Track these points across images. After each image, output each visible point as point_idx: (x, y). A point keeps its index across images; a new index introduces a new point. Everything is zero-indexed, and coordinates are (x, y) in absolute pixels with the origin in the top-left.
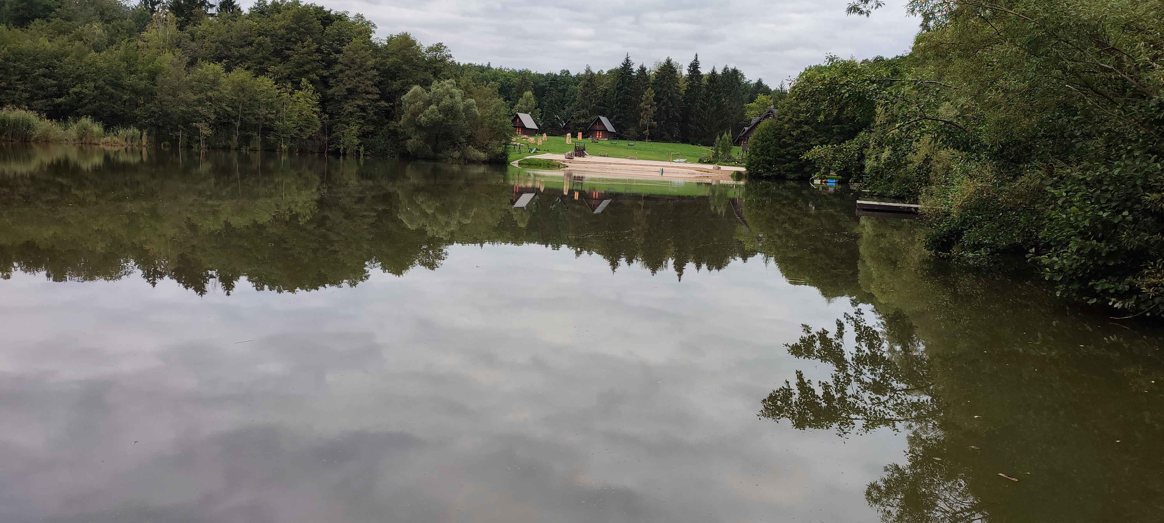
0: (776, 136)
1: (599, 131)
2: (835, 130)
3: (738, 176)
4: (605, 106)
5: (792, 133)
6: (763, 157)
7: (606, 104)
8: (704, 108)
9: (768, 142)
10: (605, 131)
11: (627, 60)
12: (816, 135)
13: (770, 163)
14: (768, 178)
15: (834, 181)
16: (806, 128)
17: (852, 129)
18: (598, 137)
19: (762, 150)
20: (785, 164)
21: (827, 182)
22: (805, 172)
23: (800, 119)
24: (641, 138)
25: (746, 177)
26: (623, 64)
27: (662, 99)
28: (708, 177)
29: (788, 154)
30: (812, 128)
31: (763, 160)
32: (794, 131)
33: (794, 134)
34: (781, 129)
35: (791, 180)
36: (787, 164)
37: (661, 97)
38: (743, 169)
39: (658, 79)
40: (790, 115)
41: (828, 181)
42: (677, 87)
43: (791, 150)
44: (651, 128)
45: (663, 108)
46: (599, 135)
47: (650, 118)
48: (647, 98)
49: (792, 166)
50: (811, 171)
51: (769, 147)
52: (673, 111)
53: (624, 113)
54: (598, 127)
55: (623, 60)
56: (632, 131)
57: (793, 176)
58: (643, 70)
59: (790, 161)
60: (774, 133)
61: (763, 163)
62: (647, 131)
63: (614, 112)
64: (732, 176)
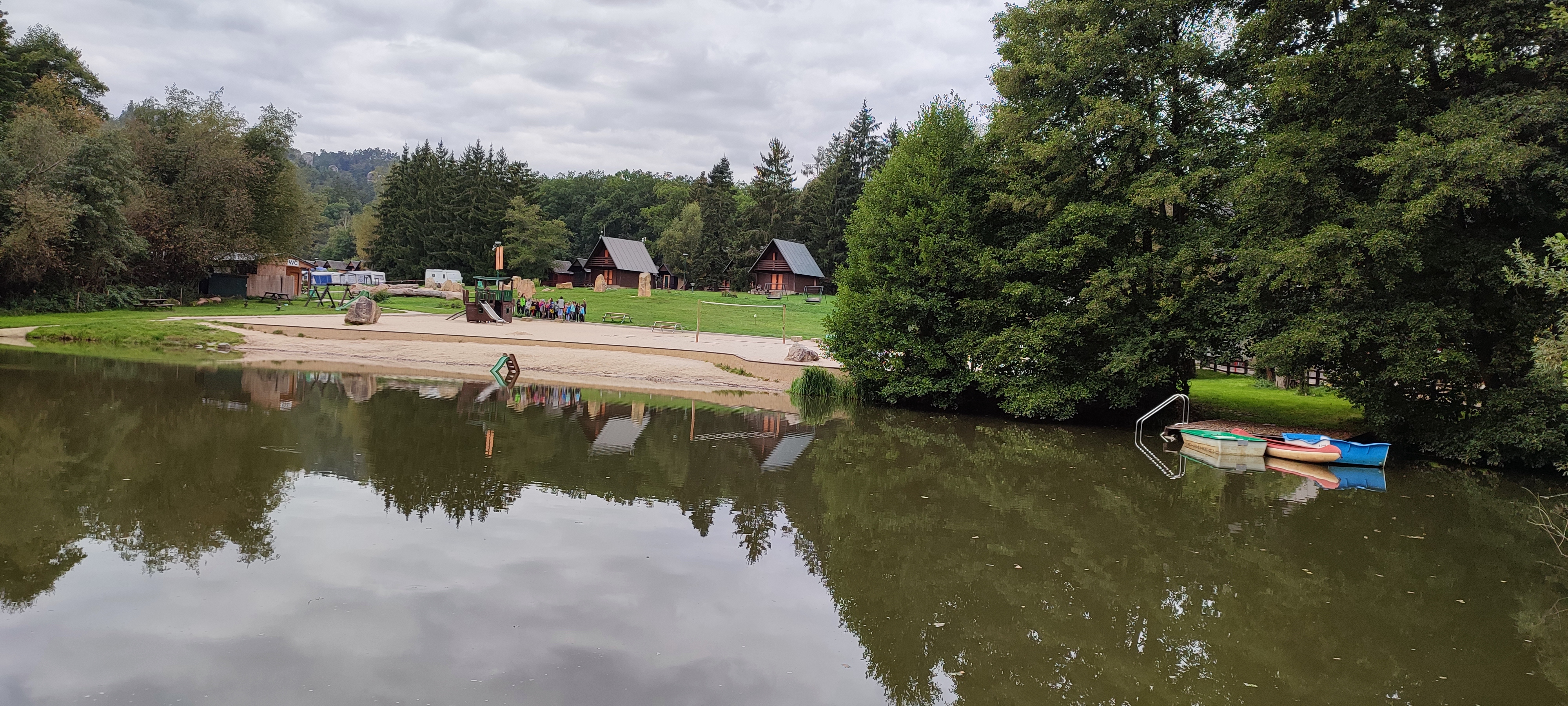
1: (777, 273)
3: (817, 389)
18: (774, 287)
25: (846, 397)
46: (777, 284)
49: (1034, 338)
54: (772, 265)
57: (1033, 402)
64: (794, 394)
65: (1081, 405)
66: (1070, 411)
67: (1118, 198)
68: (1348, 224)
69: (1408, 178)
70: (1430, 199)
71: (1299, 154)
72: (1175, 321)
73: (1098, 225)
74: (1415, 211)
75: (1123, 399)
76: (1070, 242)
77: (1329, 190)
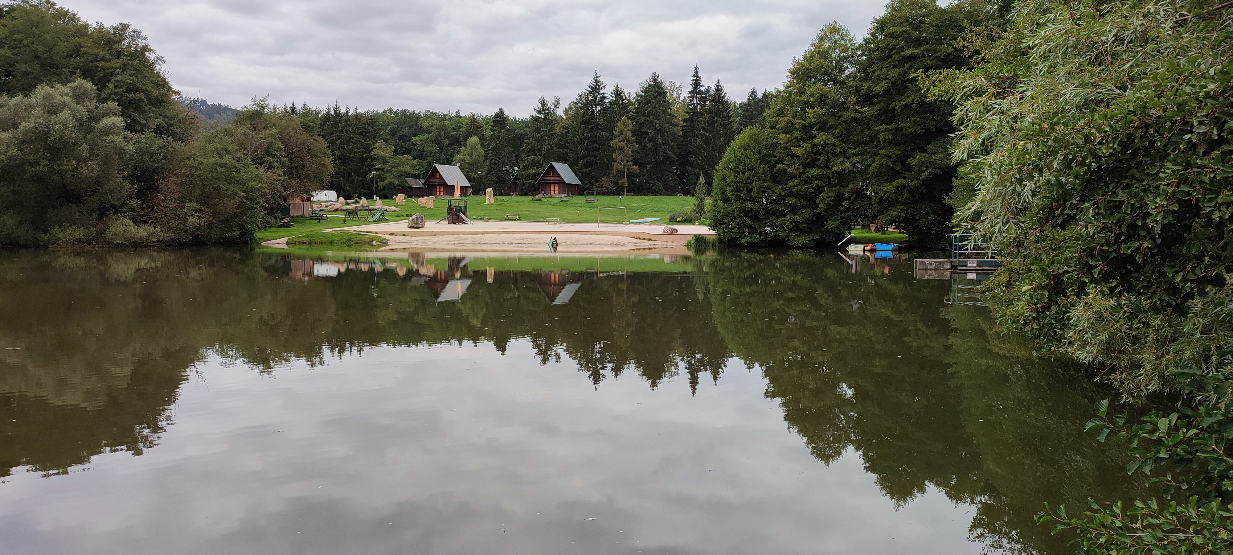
0: (763, 159)
1: (554, 183)
2: (881, 136)
3: (700, 243)
4: (567, 148)
5: (794, 150)
6: (738, 204)
7: (568, 145)
8: (707, 142)
9: (747, 174)
10: (562, 183)
11: (597, 82)
12: (843, 152)
13: (755, 215)
14: (752, 247)
15: (891, 247)
16: (821, 137)
17: (919, 130)
18: (552, 192)
19: (738, 189)
20: (785, 216)
21: (875, 250)
22: (829, 232)
23: (808, 121)
24: (617, 191)
25: (714, 245)
26: (590, 87)
27: (647, 133)
28: (650, 249)
29: (791, 194)
30: (835, 136)
31: (741, 210)
32: (798, 147)
33: (799, 151)
34: (774, 146)
35: (798, 248)
36: (788, 217)
37: (644, 130)
38: (704, 230)
39: (641, 105)
40: (789, 117)
41: (878, 246)
42: (670, 115)
43: (795, 186)
44: (631, 176)
45: (649, 145)
46: (554, 190)
47: (628, 161)
48: (621, 132)
49: (799, 218)
50: (838, 226)
51: (751, 184)
52: (665, 149)
53: (594, 156)
54: (551, 178)
55: (589, 80)
56: (606, 182)
57: (801, 241)
58: (618, 93)
59: (794, 210)
60: (759, 153)
61: (741, 217)
62: (625, 180)
63: (580, 156)
64: (688, 246)
65: (816, 241)
66: (813, 244)
67: (827, 166)
68: (904, 178)
69: (921, 166)
70: (927, 173)
71: (889, 157)
72: (848, 210)
73: (820, 178)
74: (923, 176)
75: (830, 238)
76: (811, 183)
77: (898, 168)
